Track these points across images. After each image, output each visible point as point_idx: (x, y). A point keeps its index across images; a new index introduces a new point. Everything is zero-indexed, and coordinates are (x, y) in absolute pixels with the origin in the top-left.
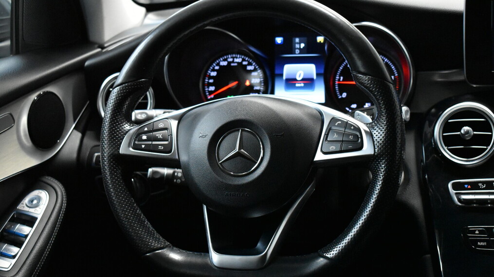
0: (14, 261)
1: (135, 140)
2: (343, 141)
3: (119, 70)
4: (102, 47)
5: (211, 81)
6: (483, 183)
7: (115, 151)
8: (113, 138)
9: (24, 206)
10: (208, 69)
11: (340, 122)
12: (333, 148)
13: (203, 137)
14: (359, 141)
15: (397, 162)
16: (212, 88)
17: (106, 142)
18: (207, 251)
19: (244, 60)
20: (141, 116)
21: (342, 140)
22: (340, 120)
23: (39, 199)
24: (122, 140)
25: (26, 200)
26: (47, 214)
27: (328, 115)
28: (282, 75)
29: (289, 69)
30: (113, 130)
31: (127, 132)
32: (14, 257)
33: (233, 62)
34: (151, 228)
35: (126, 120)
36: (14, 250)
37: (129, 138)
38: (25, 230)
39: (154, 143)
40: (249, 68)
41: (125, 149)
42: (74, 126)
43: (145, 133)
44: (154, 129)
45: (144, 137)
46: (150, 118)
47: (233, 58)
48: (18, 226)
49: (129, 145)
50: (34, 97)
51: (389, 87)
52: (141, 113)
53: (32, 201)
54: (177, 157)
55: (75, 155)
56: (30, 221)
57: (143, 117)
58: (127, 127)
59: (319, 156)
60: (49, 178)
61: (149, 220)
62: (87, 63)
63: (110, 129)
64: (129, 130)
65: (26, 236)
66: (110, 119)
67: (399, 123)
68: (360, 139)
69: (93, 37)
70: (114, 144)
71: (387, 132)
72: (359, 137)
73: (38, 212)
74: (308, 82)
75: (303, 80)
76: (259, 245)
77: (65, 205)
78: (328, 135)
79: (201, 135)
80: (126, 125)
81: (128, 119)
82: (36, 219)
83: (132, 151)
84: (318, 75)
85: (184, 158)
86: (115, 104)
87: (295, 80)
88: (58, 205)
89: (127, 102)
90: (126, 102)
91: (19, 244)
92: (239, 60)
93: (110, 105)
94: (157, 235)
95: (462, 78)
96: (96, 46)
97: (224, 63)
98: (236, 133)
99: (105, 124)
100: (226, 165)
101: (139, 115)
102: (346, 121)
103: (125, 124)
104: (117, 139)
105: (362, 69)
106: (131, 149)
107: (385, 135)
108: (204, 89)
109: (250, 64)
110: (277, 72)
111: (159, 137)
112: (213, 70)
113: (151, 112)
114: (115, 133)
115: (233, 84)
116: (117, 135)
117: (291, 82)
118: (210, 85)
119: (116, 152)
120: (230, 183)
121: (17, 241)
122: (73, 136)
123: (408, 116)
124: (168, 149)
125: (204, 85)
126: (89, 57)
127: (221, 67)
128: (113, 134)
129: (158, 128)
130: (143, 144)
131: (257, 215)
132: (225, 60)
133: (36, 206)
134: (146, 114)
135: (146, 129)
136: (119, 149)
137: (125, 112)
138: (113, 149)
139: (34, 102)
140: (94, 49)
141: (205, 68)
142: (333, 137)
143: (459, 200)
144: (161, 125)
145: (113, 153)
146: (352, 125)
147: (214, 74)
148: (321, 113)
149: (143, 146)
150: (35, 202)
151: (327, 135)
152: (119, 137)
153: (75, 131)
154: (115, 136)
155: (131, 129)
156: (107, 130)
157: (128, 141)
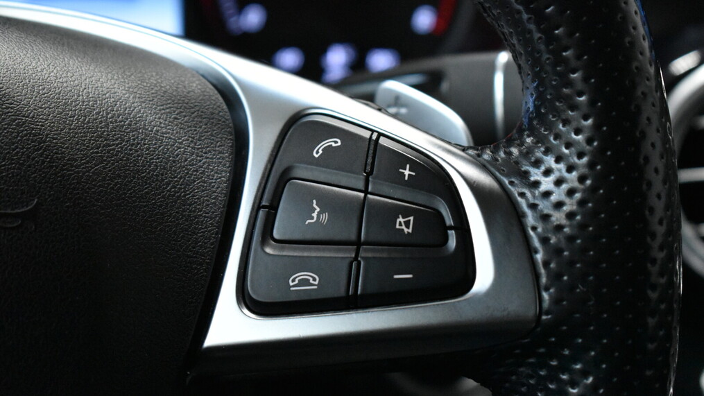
2: (358, 243)
11: (335, 142)
12: (305, 281)
14: (452, 243)
15: (651, 346)
21: (353, 237)
22: (332, 131)
27: (266, 102)
67: (653, 136)
68: (452, 233)
71: (593, 189)
72: (449, 221)
78: (273, 208)
102: (367, 134)
107: (581, 203)
142: (302, 219)
146: (408, 160)
148: (227, 93)
151: (267, 208)
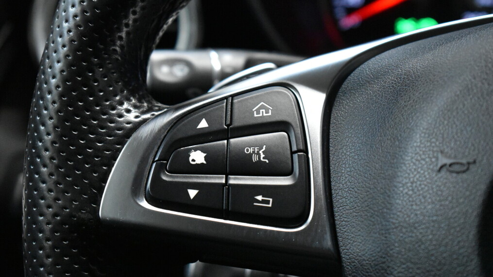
1: (160, 168)
7: (79, 209)
8: (71, 156)
13: (456, 168)
17: (44, 170)
20: (171, 73)
24: (110, 166)
30: (76, 126)
31: (129, 133)
35: (126, 85)
37: (138, 159)
39: (234, 180)
41: (120, 201)
43: (200, 138)
44: (237, 123)
45: (198, 157)
49: (136, 188)
52: (172, 62)
54: (328, 243)
57: (179, 75)
58: (128, 112)
63: (61, 121)
64: (137, 126)
66: (65, 80)
70: (77, 180)
79: (444, 161)
80: (126, 105)
83: (146, 211)
86: (86, 21)
89: (132, 17)
90: (126, 17)
93: (66, 25)
99: (42, 98)
101: (165, 69)
103: (122, 104)
104: (88, 159)
106: (145, 204)
111: (255, 158)
114: (83, 135)
116: (90, 144)
119: (84, 215)
124: (291, 208)
128: (73, 141)
129: (251, 122)
130: (194, 186)
134: (188, 64)
135: (203, 124)
136: (96, 199)
137: (123, 55)
138: (72, 200)
144: (263, 112)
145: (71, 215)
149: (192, 193)
152: (98, 152)
154: (81, 150)
155: (145, 121)
156: (50, 123)
157: (134, 169)
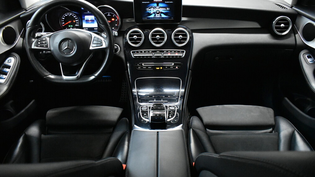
0: (5, 80)
1: (36, 44)
2: (97, 43)
3: (30, 19)
4: (26, 10)
5: (63, 21)
6: (140, 51)
9: (6, 62)
10: (62, 17)
12: (95, 45)
13: (57, 43)
14: (102, 43)
16: (63, 23)
18: (61, 75)
19: (72, 14)
22: (97, 37)
23: (11, 60)
25: (7, 61)
26: (14, 65)
28: (84, 19)
29: (87, 17)
31: (33, 42)
32: (5, 78)
33: (69, 15)
34: (45, 69)
36: (4, 76)
38: (7, 70)
39: (42, 45)
40: (74, 17)
41: (33, 47)
42: (20, 36)
44: (43, 40)
46: (42, 35)
47: (69, 14)
48: (5, 69)
50: (4, 28)
51: (109, 28)
52: (39, 34)
53: (9, 61)
54: (50, 49)
55: (21, 46)
56: (9, 67)
57: (40, 35)
58: (33, 40)
59: (91, 48)
60: (14, 53)
61: (44, 67)
62: (21, 16)
65: (8, 72)
67: (114, 37)
69: (23, 7)
70: (30, 45)
73: (11, 64)
74: (92, 21)
75: (91, 20)
76: (77, 73)
77: (20, 61)
78: (93, 41)
81: (34, 37)
82: (11, 66)
83: (36, 48)
84: (95, 19)
85: (52, 49)
87: (89, 20)
88: (18, 62)
89: (33, 31)
91: (6, 74)
92: (71, 14)
94: (47, 71)
95: (134, 21)
96: (24, 10)
97: (67, 15)
98: (66, 42)
100: (64, 51)
105: (101, 23)
106: (36, 47)
108: (61, 23)
109: (74, 16)
110: (83, 18)
111: (44, 43)
112: (63, 17)
113: (43, 33)
115: (70, 22)
117: (87, 21)
118: (63, 22)
120: (66, 56)
121: (5, 74)
122: (20, 39)
123: (117, 34)
124: (47, 46)
125: (61, 22)
126: (22, 14)
127: (65, 16)
131: (75, 65)
132: (67, 14)
133: (10, 62)
135: (39, 41)
136: (31, 47)
138: (29, 47)
139: (4, 30)
140: (24, 11)
141: (61, 17)
142: (95, 42)
143: (134, 56)
144: (44, 39)
146: (100, 39)
147: (63, 18)
148: (91, 35)
149: (39, 46)
150: (10, 61)
152: (31, 43)
153: (20, 38)
155: (35, 41)
157: (34, 44)
